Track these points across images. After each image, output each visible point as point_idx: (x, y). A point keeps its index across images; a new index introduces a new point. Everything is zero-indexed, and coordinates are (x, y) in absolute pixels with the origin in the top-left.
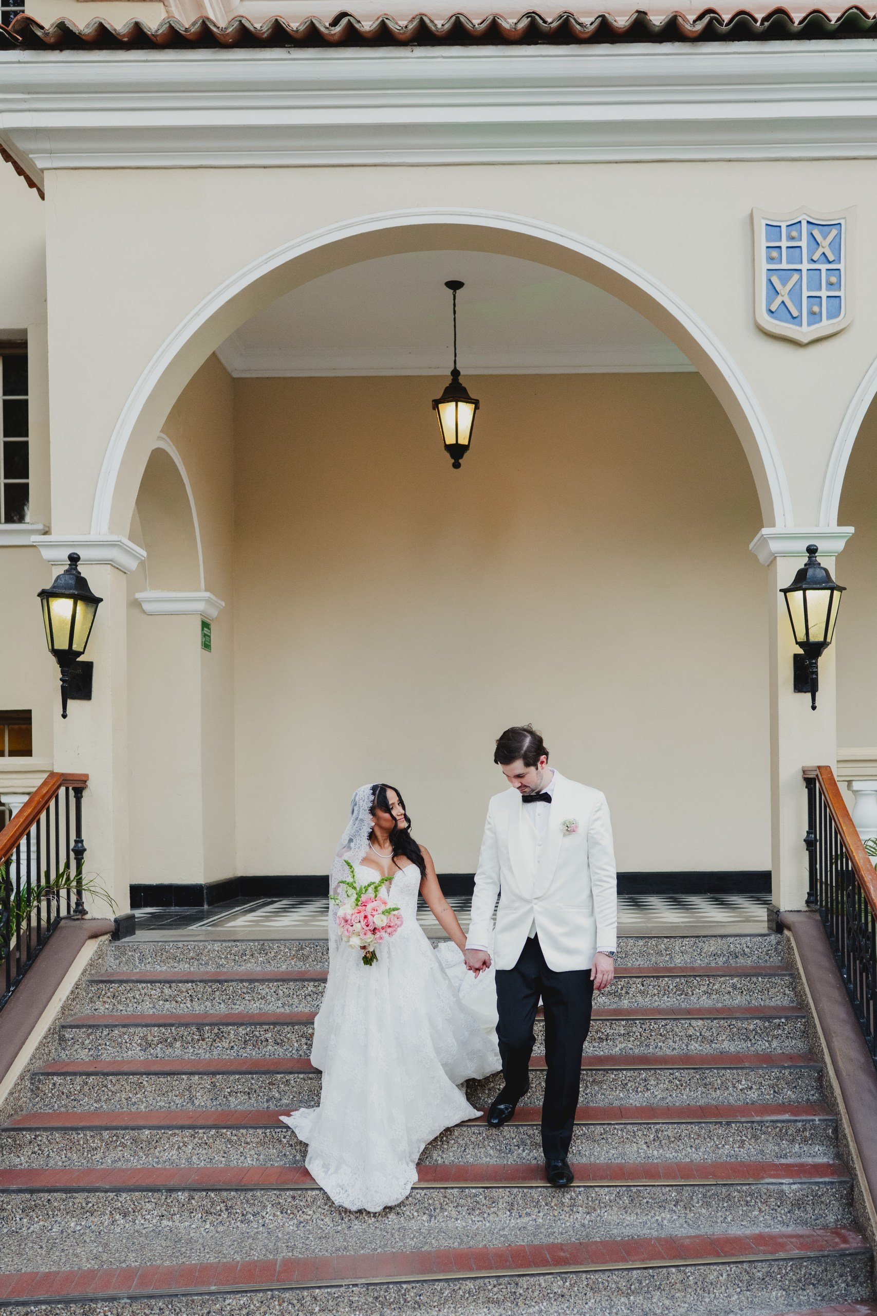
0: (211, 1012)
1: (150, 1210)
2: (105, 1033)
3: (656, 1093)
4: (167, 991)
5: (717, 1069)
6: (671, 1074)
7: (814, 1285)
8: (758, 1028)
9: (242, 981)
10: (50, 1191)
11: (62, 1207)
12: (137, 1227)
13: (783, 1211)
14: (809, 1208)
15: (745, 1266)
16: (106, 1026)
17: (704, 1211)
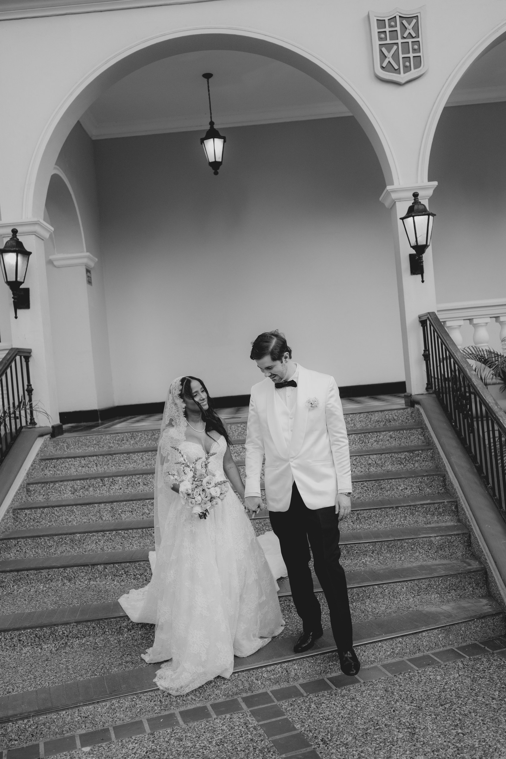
0: (108, 471)
1: (83, 577)
2: (51, 486)
3: (355, 495)
4: (83, 462)
5: (387, 479)
6: (362, 484)
8: (407, 457)
9: (123, 453)
10: (27, 570)
11: (35, 578)
12: (77, 586)
13: (432, 552)
14: (447, 550)
15: (415, 582)
16: (52, 482)
17: (388, 555)
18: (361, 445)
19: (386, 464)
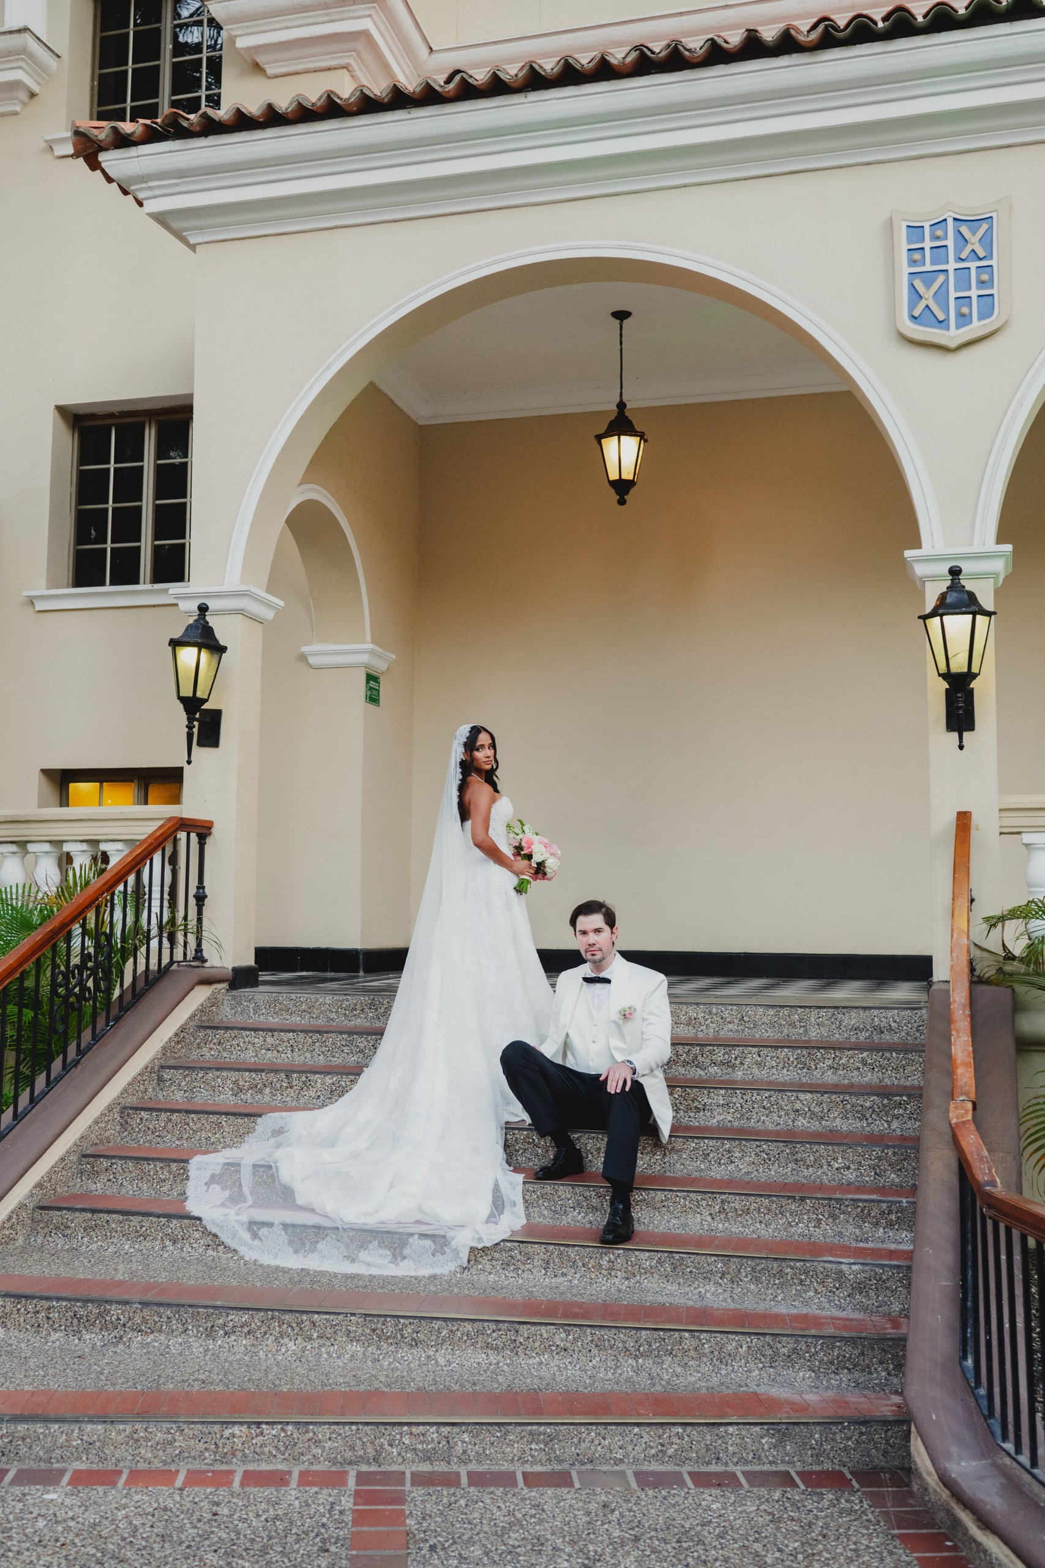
0: (310, 1063)
1: (197, 1239)
2: (200, 1075)
3: (741, 1167)
4: (269, 1040)
5: (810, 1143)
6: (757, 1146)
7: (849, 1370)
8: (875, 1106)
9: (341, 1033)
10: (109, 1212)
11: (119, 1229)
12: (184, 1255)
13: (842, 1295)
14: (872, 1294)
15: (768, 1339)
16: (201, 1069)
17: (753, 1287)
18: (799, 1071)
19: (832, 1116)
